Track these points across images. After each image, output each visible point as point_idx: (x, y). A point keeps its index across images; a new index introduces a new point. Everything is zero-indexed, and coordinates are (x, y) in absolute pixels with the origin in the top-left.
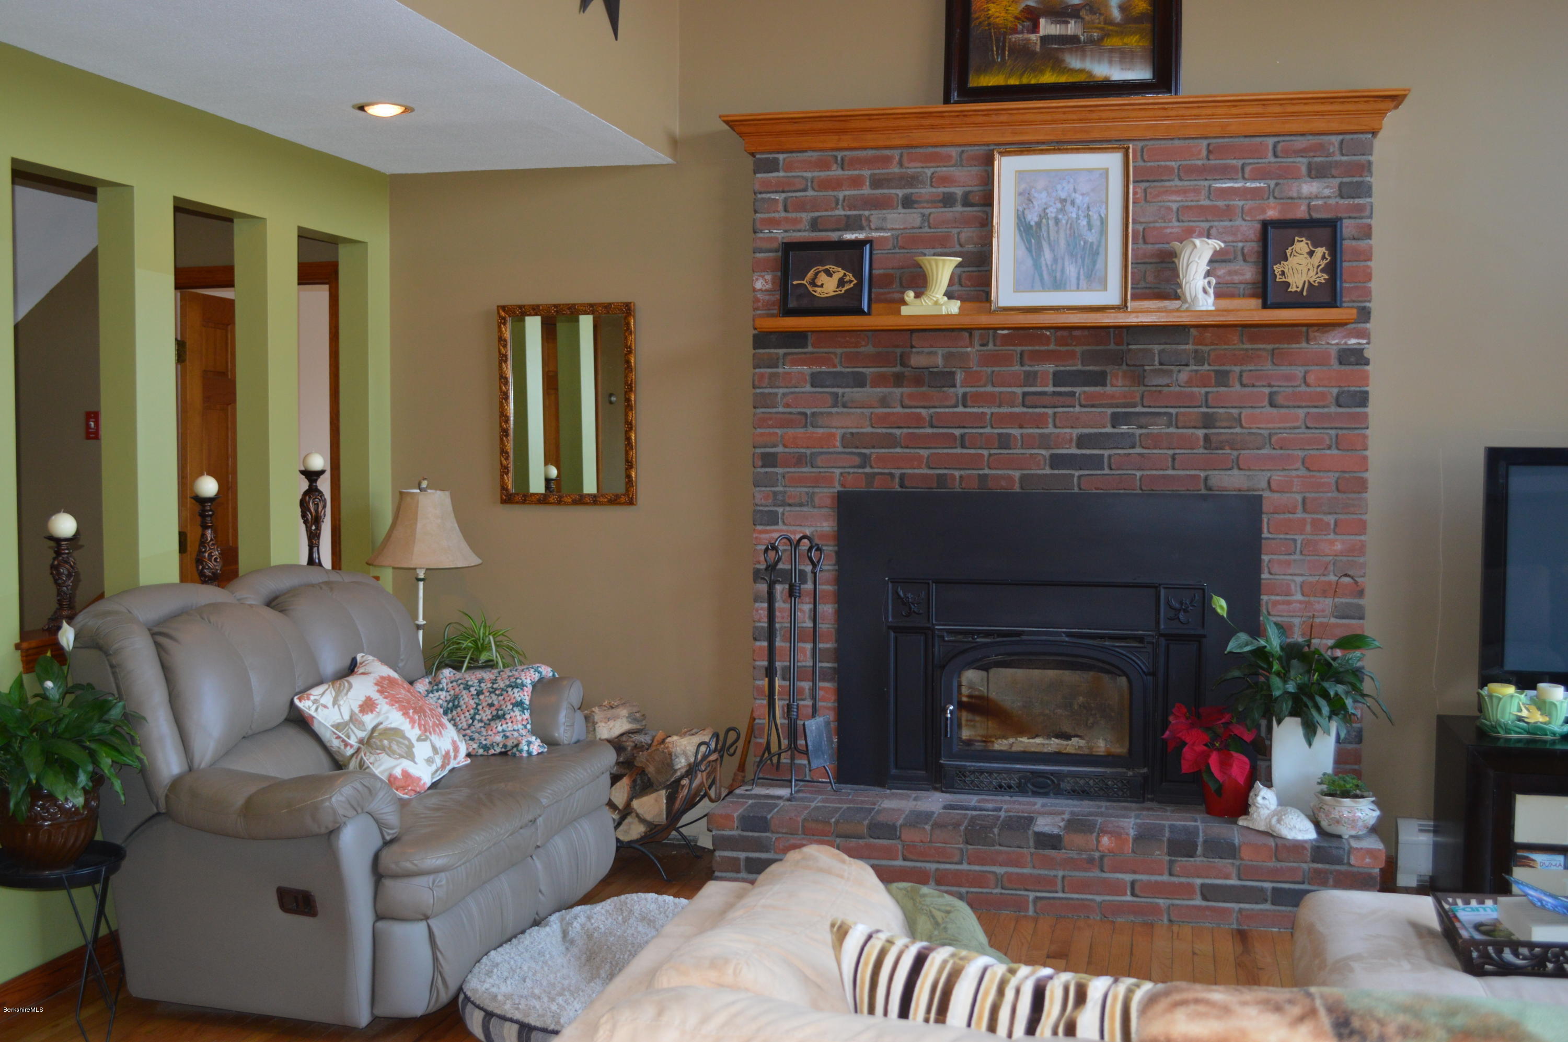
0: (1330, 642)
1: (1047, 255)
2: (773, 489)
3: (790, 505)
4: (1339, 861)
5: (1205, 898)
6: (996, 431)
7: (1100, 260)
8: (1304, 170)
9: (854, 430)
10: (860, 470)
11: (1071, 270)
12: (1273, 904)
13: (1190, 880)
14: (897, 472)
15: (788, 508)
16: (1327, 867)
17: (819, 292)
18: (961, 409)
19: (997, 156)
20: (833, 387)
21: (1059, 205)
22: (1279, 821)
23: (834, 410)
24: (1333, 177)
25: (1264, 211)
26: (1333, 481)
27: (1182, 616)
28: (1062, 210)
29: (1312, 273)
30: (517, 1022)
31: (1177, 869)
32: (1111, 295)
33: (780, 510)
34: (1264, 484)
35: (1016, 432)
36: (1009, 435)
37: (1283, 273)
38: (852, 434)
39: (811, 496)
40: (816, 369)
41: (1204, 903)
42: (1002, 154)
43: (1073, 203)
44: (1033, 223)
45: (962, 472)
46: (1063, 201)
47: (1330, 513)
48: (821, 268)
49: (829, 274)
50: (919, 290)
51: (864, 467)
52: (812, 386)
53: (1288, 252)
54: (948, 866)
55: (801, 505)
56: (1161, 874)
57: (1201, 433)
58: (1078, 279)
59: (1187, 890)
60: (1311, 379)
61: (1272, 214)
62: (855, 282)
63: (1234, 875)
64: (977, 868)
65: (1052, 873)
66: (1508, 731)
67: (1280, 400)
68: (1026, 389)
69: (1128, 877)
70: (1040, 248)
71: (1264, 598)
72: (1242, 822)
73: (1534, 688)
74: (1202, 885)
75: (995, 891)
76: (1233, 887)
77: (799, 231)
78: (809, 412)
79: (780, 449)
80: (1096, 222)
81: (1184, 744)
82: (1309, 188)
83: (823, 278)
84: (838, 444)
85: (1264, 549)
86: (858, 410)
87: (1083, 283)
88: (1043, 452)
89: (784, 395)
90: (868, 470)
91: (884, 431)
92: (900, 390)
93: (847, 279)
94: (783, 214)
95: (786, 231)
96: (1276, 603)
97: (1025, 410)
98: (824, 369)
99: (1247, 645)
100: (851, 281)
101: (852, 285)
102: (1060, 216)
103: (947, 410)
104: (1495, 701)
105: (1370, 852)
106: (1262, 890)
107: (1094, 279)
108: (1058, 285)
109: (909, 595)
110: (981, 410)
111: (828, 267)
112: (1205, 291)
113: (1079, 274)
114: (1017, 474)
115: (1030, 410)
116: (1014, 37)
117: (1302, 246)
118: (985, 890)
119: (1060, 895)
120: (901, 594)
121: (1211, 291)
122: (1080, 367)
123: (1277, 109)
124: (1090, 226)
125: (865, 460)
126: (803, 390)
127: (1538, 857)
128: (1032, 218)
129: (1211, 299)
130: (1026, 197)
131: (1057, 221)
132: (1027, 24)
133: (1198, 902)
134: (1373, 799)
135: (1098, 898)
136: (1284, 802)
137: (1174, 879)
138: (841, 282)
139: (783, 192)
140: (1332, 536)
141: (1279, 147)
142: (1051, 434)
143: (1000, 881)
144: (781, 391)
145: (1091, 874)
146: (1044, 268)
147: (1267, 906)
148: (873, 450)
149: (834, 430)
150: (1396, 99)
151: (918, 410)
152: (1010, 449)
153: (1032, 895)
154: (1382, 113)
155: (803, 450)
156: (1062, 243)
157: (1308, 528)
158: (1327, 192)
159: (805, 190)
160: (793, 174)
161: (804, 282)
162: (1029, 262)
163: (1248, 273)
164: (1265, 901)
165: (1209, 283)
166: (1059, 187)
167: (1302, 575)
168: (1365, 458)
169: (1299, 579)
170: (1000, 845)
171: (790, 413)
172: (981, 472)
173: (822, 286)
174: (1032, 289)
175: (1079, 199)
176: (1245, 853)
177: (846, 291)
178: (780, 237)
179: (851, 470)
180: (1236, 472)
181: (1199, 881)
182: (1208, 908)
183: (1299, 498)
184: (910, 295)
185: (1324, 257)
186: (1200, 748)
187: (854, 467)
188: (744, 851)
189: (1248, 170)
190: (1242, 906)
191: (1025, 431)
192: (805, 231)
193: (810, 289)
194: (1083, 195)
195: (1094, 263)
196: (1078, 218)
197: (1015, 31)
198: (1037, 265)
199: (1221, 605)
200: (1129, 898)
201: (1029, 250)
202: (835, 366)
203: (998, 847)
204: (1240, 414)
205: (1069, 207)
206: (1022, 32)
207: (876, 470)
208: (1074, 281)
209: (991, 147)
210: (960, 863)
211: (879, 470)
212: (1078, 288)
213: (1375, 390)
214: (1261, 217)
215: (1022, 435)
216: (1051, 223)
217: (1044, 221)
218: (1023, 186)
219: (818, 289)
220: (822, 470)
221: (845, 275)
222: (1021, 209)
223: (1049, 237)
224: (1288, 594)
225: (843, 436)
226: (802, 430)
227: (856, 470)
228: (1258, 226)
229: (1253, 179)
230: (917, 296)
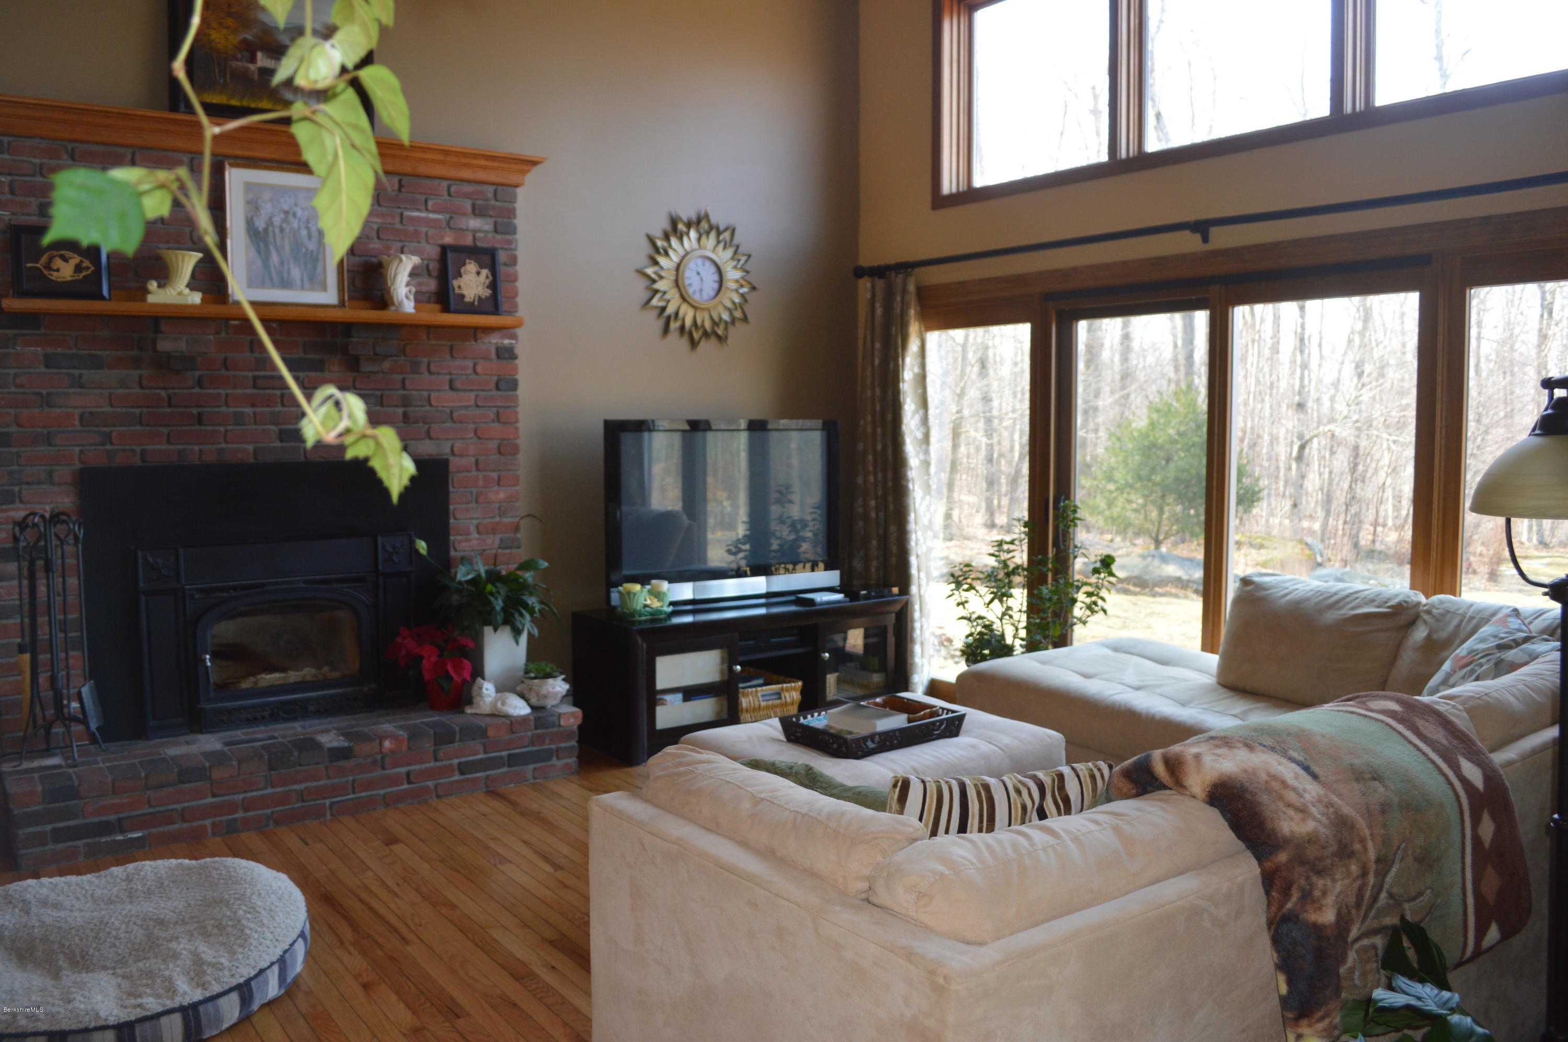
0: (515, 566)
1: (275, 258)
2: (8, 468)
3: (28, 483)
4: (553, 726)
5: (462, 773)
6: (231, 410)
7: (320, 265)
8: (469, 209)
9: (94, 410)
10: (101, 448)
11: (296, 273)
12: (509, 766)
13: (450, 762)
14: (138, 448)
15: (24, 487)
16: (545, 731)
17: (55, 276)
18: (197, 390)
19: (227, 166)
20: (69, 368)
21: (283, 216)
22: (503, 704)
23: (71, 390)
24: (491, 216)
25: (442, 237)
26: (496, 446)
27: (395, 558)
28: (285, 220)
29: (480, 288)
30: (44, 1033)
31: (441, 755)
32: (329, 296)
33: (16, 489)
34: (448, 450)
35: (249, 410)
36: (242, 413)
37: (459, 287)
38: (91, 413)
39: (50, 474)
40: (50, 350)
41: (462, 777)
42: (232, 165)
43: (295, 215)
44: (260, 229)
45: (201, 447)
46: (286, 213)
47: (495, 471)
48: (55, 253)
49: (65, 260)
50: (162, 282)
51: (105, 444)
52: (47, 367)
53: (462, 270)
54: (254, 794)
55: (39, 483)
56: (429, 762)
57: (400, 411)
58: (302, 280)
59: (448, 770)
60: (479, 369)
61: (448, 240)
62: (93, 268)
63: (482, 751)
64: (280, 789)
65: (344, 780)
66: (640, 615)
67: (457, 384)
68: (257, 373)
69: (403, 770)
70: (268, 252)
71: (452, 538)
72: (469, 711)
73: (649, 584)
74: (460, 764)
75: (297, 806)
76: (481, 760)
77: (29, 215)
78: (44, 392)
79: (13, 429)
80: (315, 234)
81: (421, 658)
82: (474, 223)
83: (58, 263)
84: (77, 423)
85: (451, 501)
86: (96, 391)
87: (307, 284)
88: (273, 427)
89: (16, 375)
90: (108, 447)
91: (124, 410)
92: (138, 372)
93: (84, 265)
94: (9, 197)
95: (13, 214)
96: (460, 542)
97: (255, 391)
98: (59, 350)
99: (468, 574)
100: (88, 268)
101: (89, 272)
102: (284, 225)
103: (185, 391)
104: (632, 596)
105: (572, 714)
106: (501, 757)
107: (316, 282)
108: (285, 284)
109: (159, 561)
110: (216, 391)
111: (63, 252)
112: (407, 297)
113: (302, 275)
114: (250, 448)
115: (261, 392)
116: (235, 64)
117: (471, 267)
118: (287, 807)
119: (352, 796)
120: (151, 560)
121: (412, 297)
122: (302, 355)
123: (455, 159)
124: (310, 236)
125: (108, 438)
126: (37, 370)
127: (668, 697)
128: (260, 224)
129: (412, 304)
130: (253, 205)
131: (282, 230)
132: (246, 54)
133: (457, 777)
134: (563, 676)
135: (382, 792)
136: (500, 689)
137: (439, 764)
138: (78, 269)
139: (9, 174)
140: (496, 488)
141: (453, 189)
142: (280, 412)
143: (301, 796)
144: (12, 371)
145: (375, 774)
146: (272, 269)
147: (505, 769)
148: (112, 428)
149: (71, 410)
150: (534, 163)
151: (157, 391)
152: (244, 425)
153: (328, 802)
154: (524, 172)
155: (39, 430)
156: (287, 248)
157: (481, 483)
158: (486, 228)
159: (33, 175)
160: (19, 158)
161: (38, 265)
162: (259, 263)
163: (432, 285)
164: (504, 765)
165: (410, 291)
166: (282, 200)
167: (477, 518)
168: (517, 428)
169: (475, 522)
170: (301, 765)
171: (24, 393)
172: (219, 446)
173: (58, 270)
174: (262, 285)
175: (299, 213)
176: (491, 733)
177: (84, 277)
178: (7, 218)
179: (92, 448)
180: (427, 442)
181: (456, 761)
182: (464, 780)
183: (473, 460)
184: (153, 285)
185: (487, 277)
186: (434, 658)
187: (95, 445)
188: (49, 823)
189: (430, 203)
190: (488, 773)
191: (257, 410)
192: (34, 215)
193: (46, 272)
194: (303, 209)
195: (315, 268)
196: (299, 228)
197: (235, 58)
198: (266, 265)
199: (422, 546)
200: (406, 786)
201: (258, 251)
202: (70, 348)
203: (298, 768)
204: (429, 396)
205: (291, 218)
206: (241, 60)
207: (116, 447)
208: (298, 282)
209: (220, 158)
210: (265, 788)
211: (121, 447)
212: (303, 288)
213: (521, 377)
214: (440, 242)
215: (255, 414)
216: (277, 230)
217: (270, 228)
218: (250, 196)
219: (55, 274)
220: (61, 448)
221: (81, 261)
222: (249, 215)
223: (275, 241)
224: (468, 534)
225: (82, 416)
226: (37, 410)
227: (97, 448)
228: (438, 249)
229: (434, 212)
230: (160, 286)
